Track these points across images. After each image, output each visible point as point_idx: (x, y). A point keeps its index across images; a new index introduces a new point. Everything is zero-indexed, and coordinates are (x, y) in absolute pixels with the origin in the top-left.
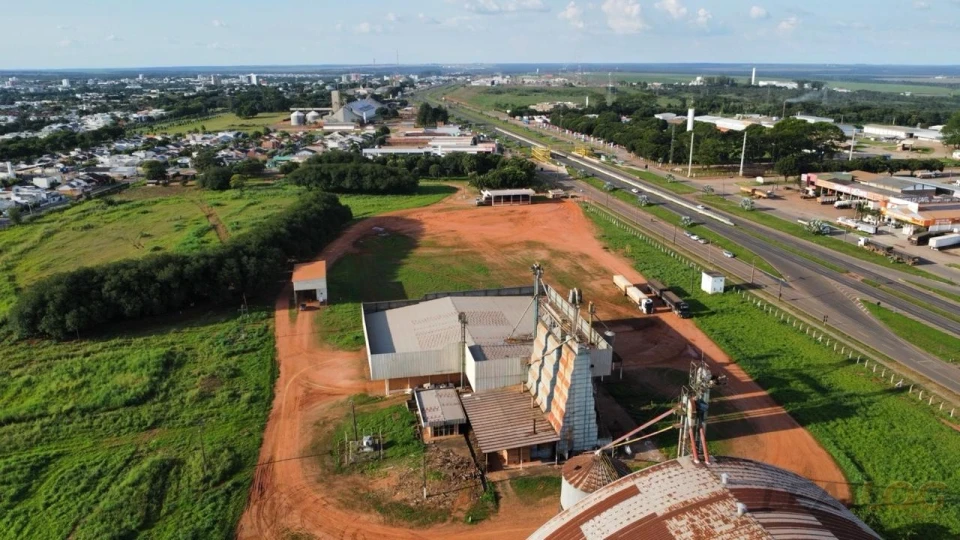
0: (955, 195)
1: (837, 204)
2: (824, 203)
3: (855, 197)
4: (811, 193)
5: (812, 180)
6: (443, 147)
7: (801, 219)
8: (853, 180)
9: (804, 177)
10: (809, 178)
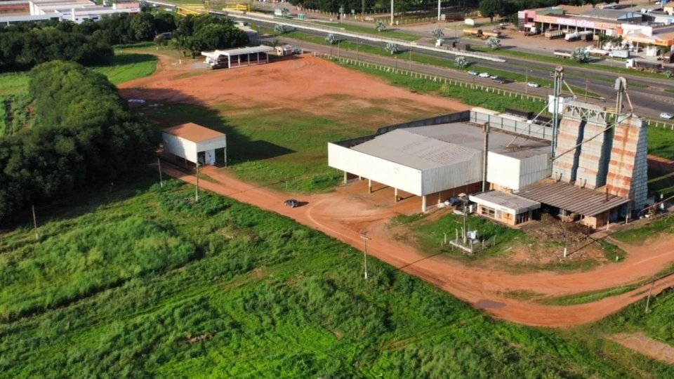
0: (656, 21)
1: (568, 37)
2: (552, 38)
3: (581, 29)
4: (533, 30)
5: (530, 16)
6: (77, 10)
7: (556, 51)
8: (564, 13)
9: (521, 14)
10: (526, 15)
